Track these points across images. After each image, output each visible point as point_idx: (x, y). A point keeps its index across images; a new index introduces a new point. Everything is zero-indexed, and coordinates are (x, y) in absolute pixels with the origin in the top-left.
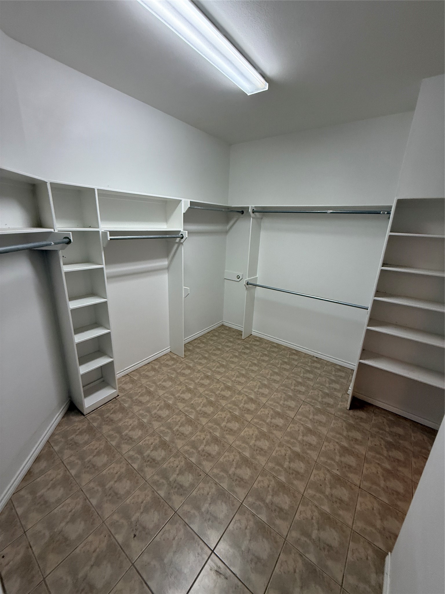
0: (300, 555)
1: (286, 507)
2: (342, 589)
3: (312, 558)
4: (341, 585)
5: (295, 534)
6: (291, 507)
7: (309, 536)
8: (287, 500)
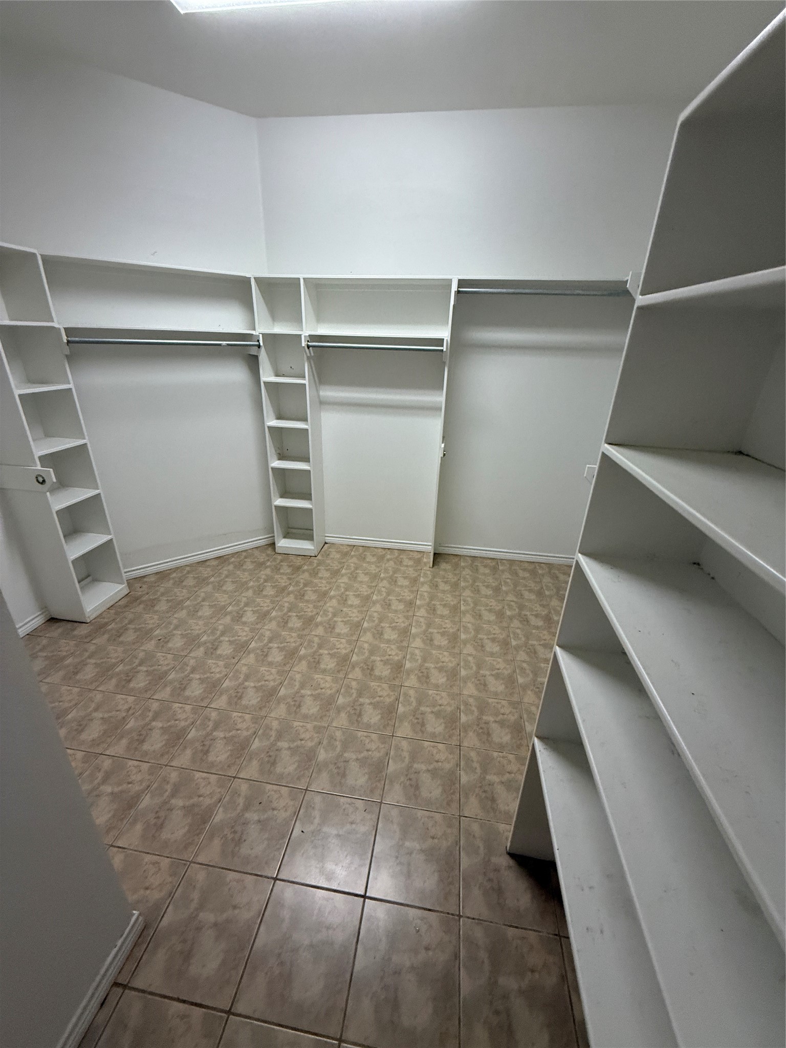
0: (149, 786)
1: (211, 758)
2: (108, 846)
3: (146, 801)
4: (114, 844)
5: (174, 776)
6: (212, 764)
7: (173, 795)
8: (223, 757)
